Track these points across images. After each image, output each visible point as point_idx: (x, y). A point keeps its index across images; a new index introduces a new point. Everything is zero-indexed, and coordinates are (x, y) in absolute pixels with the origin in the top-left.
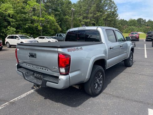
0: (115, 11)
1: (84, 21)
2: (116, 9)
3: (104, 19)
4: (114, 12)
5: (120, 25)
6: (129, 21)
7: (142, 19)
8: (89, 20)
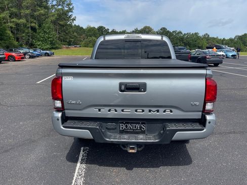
0: (70, 10)
1: (13, 22)
2: (71, 7)
3: (52, 21)
4: (68, 11)
5: (75, 33)
6: (86, 29)
7: (104, 28)
8: (23, 21)
